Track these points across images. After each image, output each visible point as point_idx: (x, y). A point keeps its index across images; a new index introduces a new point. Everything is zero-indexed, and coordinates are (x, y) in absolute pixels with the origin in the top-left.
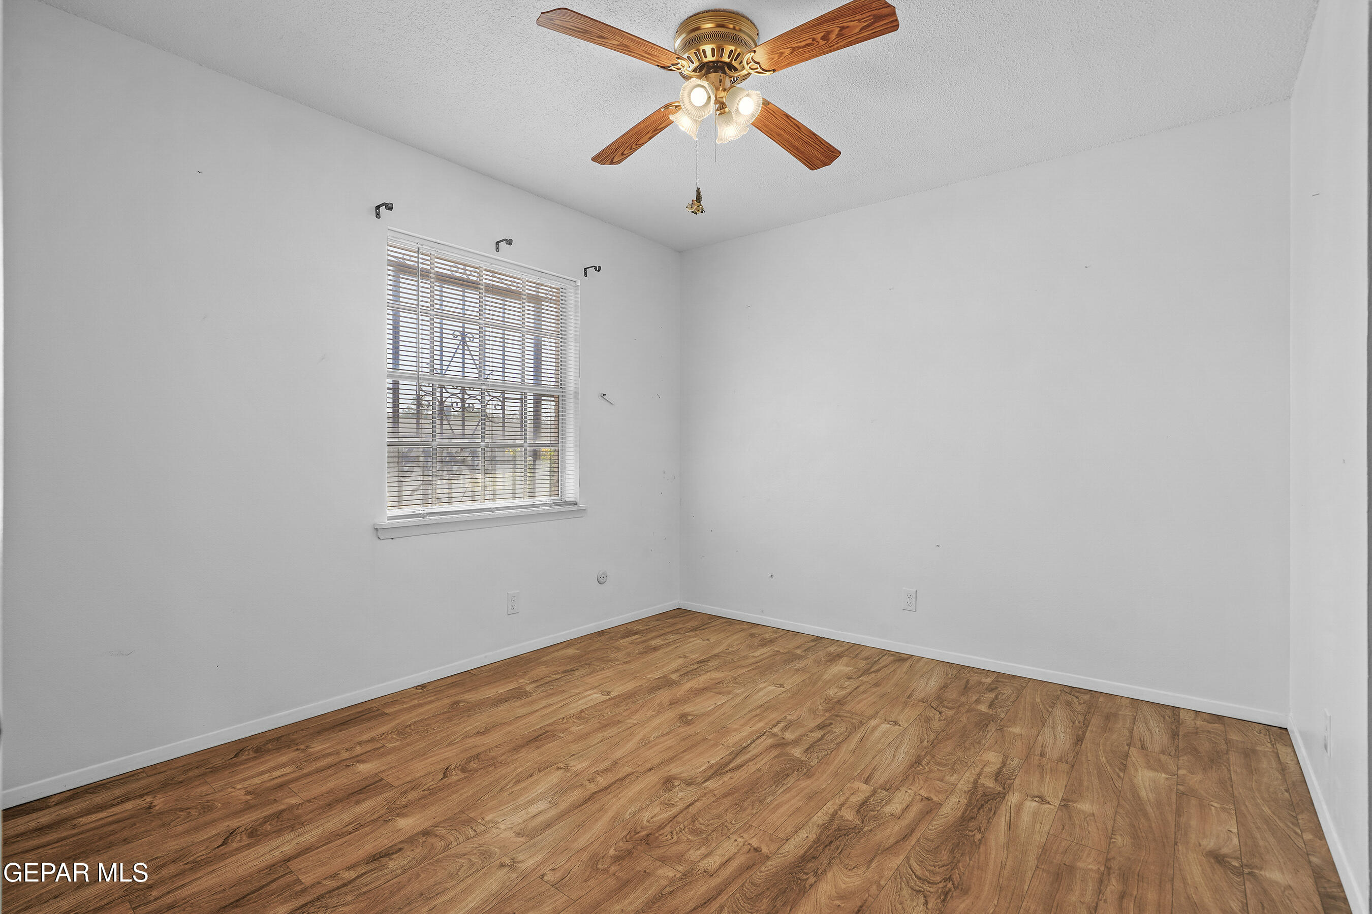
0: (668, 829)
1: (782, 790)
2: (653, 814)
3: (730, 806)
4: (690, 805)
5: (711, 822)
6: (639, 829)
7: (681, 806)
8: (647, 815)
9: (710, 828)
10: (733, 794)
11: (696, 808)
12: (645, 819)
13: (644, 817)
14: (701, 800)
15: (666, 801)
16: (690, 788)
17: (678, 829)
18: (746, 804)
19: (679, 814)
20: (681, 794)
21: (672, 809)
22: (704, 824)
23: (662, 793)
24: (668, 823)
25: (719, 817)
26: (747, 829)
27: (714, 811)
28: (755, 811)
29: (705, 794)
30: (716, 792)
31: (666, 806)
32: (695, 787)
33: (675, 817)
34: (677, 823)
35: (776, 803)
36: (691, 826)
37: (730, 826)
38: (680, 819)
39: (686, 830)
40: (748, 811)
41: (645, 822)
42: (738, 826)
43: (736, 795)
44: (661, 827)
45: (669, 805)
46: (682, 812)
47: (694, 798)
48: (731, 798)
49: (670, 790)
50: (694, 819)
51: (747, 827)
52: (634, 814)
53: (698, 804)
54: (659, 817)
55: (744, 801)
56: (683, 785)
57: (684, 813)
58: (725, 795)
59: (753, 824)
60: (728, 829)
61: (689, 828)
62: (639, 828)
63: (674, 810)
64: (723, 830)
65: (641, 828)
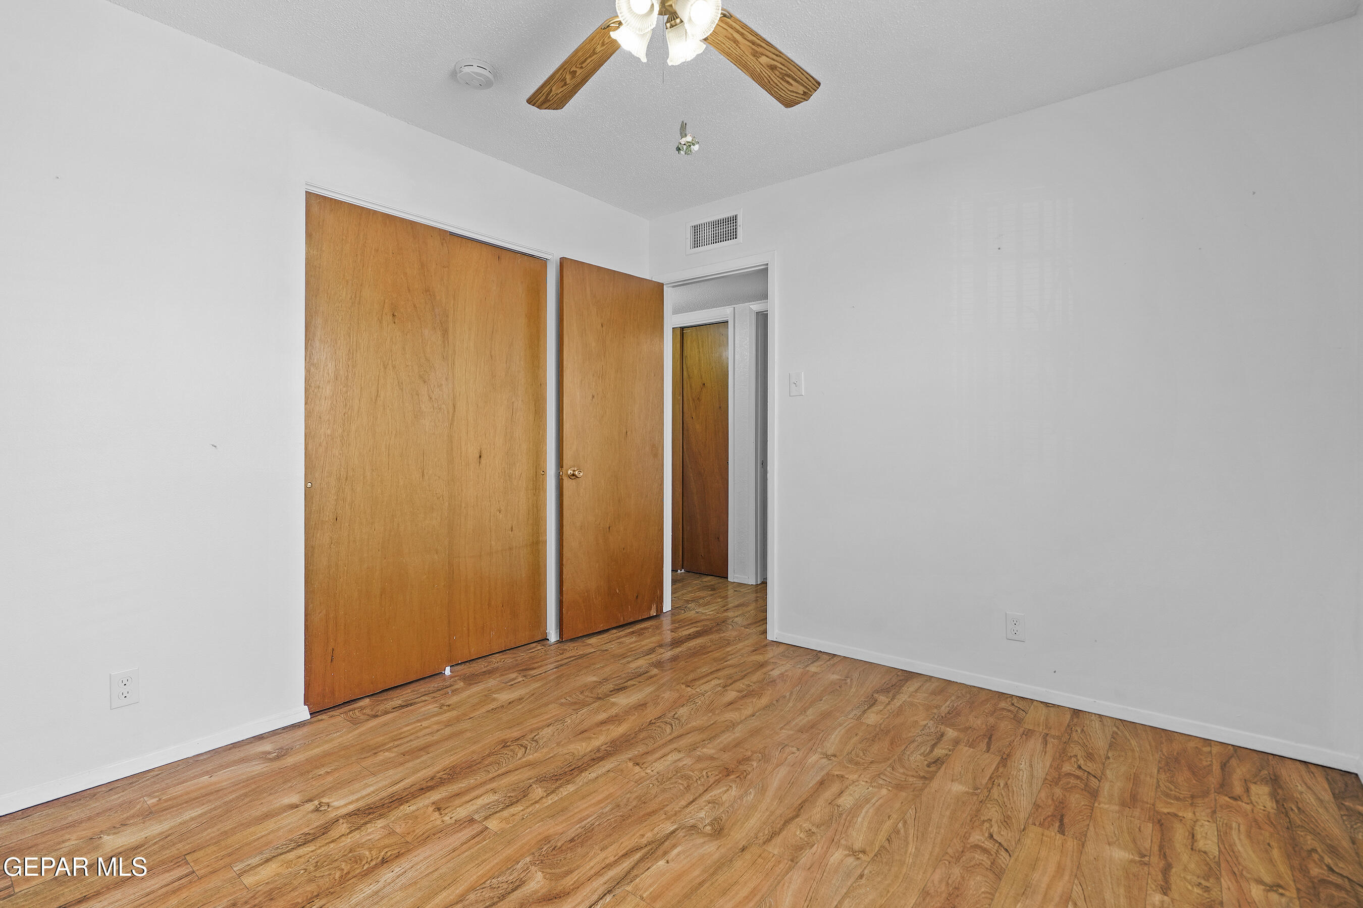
0: (712, 780)
1: (588, 820)
2: (728, 793)
3: (651, 800)
4: (692, 802)
5: (672, 786)
6: (738, 780)
7: (702, 801)
8: (734, 792)
9: (673, 780)
10: (644, 815)
11: (686, 799)
12: (734, 789)
13: (735, 791)
14: (680, 808)
15: (717, 806)
16: (692, 822)
17: (703, 780)
18: (634, 803)
19: (703, 793)
20: (702, 814)
21: (710, 798)
22: (679, 784)
23: (723, 815)
24: (712, 785)
25: (664, 790)
26: (640, 780)
27: (668, 796)
28: (628, 796)
29: (675, 814)
30: (664, 816)
31: (716, 801)
32: (687, 824)
33: (706, 790)
34: (704, 785)
35: (602, 805)
36: (691, 782)
37: (655, 782)
38: (702, 789)
39: (695, 779)
40: (634, 796)
41: (734, 786)
42: (648, 782)
43: (642, 814)
44: (718, 782)
45: (713, 802)
46: (700, 795)
47: (689, 809)
48: (648, 810)
49: (715, 819)
50: (688, 788)
51: (638, 782)
52: (746, 793)
53: (683, 803)
54: (721, 790)
55: (635, 807)
56: (701, 826)
57: (697, 795)
58: (654, 812)
59: (633, 783)
60: (657, 779)
61: (693, 780)
62: (738, 782)
63: (707, 797)
64: (662, 779)
65: (736, 781)
